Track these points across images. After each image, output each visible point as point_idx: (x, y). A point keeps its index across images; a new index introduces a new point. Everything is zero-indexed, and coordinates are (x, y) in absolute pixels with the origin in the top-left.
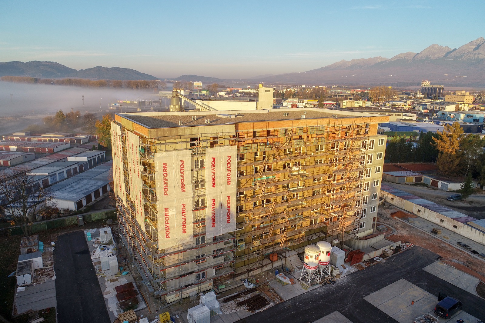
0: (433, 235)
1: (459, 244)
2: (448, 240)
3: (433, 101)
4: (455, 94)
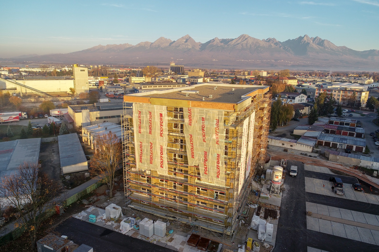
0: (286, 153)
1: (301, 154)
2: (294, 153)
3: (182, 76)
4: (193, 71)
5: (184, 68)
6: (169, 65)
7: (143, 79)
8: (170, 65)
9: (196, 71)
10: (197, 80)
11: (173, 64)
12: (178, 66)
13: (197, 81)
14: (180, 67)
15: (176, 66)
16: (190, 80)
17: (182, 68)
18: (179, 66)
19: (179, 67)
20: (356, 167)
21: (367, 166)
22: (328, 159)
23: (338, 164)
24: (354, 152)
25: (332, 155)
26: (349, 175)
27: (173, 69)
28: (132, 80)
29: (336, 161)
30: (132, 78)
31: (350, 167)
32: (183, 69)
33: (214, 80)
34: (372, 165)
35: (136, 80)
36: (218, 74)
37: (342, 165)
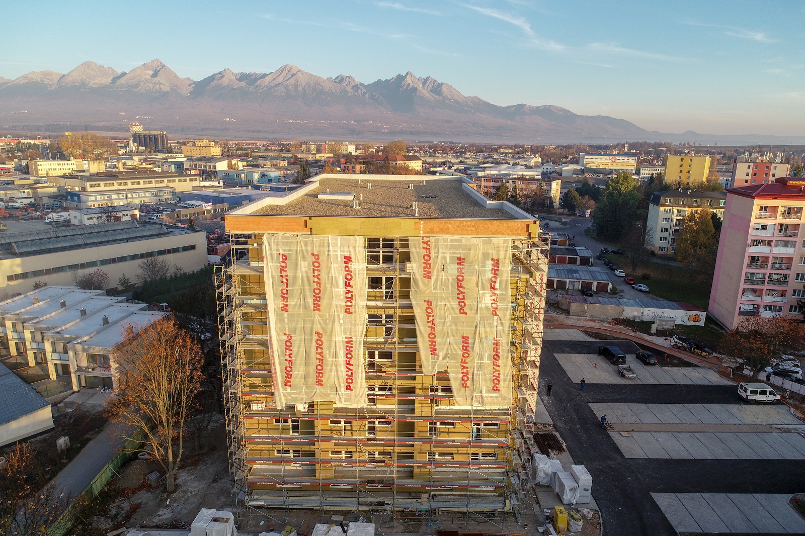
3: (169, 155)
4: (195, 145)
5: (166, 136)
6: (128, 130)
7: (71, 167)
8: (130, 129)
9: (201, 144)
10: (214, 164)
11: (138, 129)
12: (152, 132)
13: (215, 167)
14: (157, 136)
15: (147, 132)
16: (195, 165)
17: (162, 136)
18: (155, 132)
19: (155, 137)
20: (618, 321)
21: (635, 317)
22: (567, 312)
23: (587, 320)
24: (595, 292)
25: (575, 304)
26: (617, 338)
27: (139, 139)
28: (39, 167)
29: (583, 314)
30: (38, 163)
31: (609, 323)
32: (167, 140)
33: (249, 163)
34: (642, 313)
35: (50, 167)
36: (254, 152)
37: (594, 321)
